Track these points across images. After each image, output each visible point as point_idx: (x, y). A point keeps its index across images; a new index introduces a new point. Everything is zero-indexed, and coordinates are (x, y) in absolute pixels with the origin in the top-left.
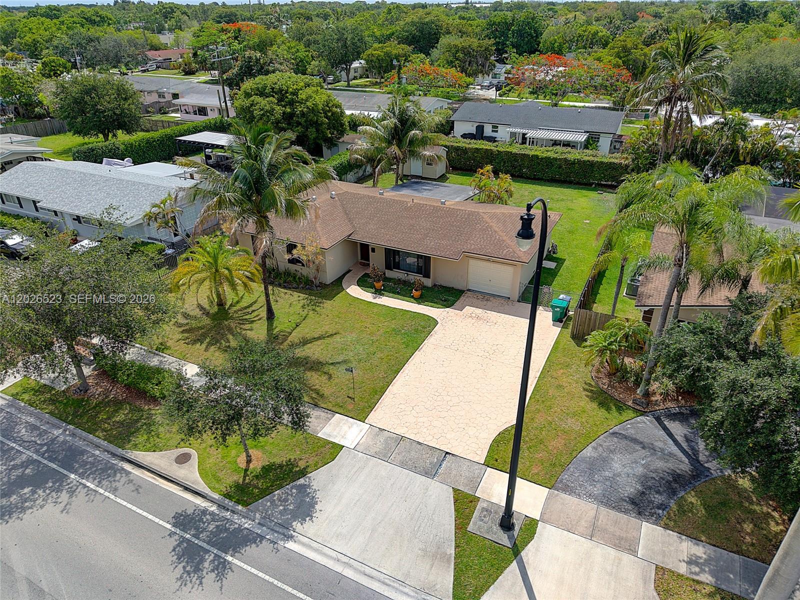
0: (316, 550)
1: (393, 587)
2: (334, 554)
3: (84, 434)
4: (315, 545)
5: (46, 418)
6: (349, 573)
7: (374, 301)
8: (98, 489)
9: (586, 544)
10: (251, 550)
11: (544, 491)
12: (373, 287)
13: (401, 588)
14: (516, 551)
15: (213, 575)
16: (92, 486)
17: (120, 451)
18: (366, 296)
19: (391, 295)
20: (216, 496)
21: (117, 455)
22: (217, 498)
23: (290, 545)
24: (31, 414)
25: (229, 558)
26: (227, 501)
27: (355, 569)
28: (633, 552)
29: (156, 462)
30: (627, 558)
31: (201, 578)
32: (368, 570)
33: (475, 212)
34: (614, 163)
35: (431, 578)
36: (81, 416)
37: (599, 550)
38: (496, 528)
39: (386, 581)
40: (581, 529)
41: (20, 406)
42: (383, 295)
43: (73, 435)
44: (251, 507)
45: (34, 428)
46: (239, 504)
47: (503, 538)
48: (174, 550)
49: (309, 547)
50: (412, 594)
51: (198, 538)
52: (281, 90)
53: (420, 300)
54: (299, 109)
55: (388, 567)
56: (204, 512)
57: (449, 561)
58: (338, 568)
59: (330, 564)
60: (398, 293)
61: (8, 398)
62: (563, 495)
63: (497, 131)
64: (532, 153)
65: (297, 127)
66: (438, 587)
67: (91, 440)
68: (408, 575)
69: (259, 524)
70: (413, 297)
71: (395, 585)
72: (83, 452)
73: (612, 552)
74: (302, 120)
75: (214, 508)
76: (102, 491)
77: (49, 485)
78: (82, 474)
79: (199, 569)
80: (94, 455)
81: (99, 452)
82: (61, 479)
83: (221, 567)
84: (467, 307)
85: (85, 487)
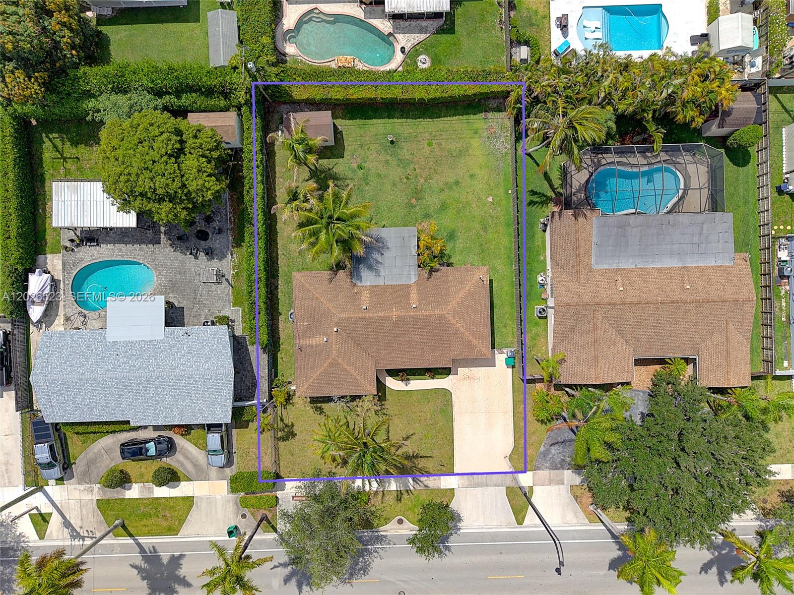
0: (470, 529)
2: (476, 527)
4: (468, 527)
6: (484, 530)
7: (407, 388)
9: (549, 487)
10: (452, 538)
11: (532, 472)
15: (447, 551)
16: (380, 546)
19: (413, 377)
21: (374, 532)
23: (462, 531)
25: (447, 544)
27: (486, 528)
28: (563, 484)
29: (392, 528)
30: (562, 486)
31: (444, 554)
32: (489, 527)
37: (553, 488)
40: (546, 483)
42: (409, 379)
49: (467, 529)
50: (505, 527)
55: (495, 524)
58: (481, 531)
59: (477, 531)
62: (538, 472)
66: (512, 522)
68: (501, 523)
70: (426, 375)
71: (499, 527)
72: (361, 537)
73: (557, 487)
76: (385, 546)
77: (366, 554)
78: (372, 545)
79: (442, 552)
80: (366, 536)
81: (366, 534)
82: (367, 550)
83: (447, 548)
84: (459, 369)
85: (378, 548)
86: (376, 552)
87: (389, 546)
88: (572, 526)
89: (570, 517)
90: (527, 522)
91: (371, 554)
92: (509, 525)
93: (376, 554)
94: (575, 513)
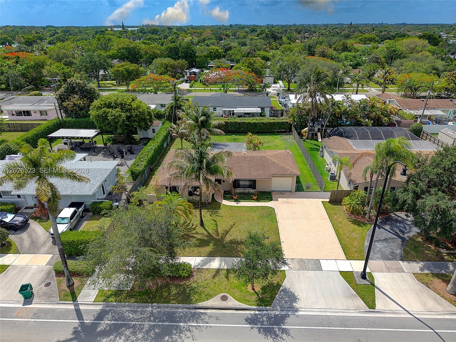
0: (310, 311)
1: (347, 312)
2: (318, 310)
3: (165, 305)
4: (308, 310)
5: (136, 305)
6: (329, 314)
7: (238, 205)
8: (199, 324)
9: (390, 274)
10: (288, 320)
12: (232, 198)
13: (349, 311)
14: (373, 284)
15: (284, 335)
16: (195, 324)
17: (192, 306)
18: (233, 204)
19: (243, 200)
20: (255, 307)
21: (191, 308)
22: (256, 308)
23: (300, 313)
24: (124, 306)
25: (284, 327)
26: (261, 307)
27: (329, 312)
28: (404, 271)
29: (214, 304)
30: (403, 274)
31: (281, 338)
32: (334, 310)
33: (263, 156)
34: (284, 122)
35: (356, 304)
36: (155, 298)
37: (394, 275)
38: (361, 280)
39: (343, 311)
40: (385, 270)
41: (114, 304)
42: (239, 201)
43: (159, 307)
44: (272, 305)
45: (135, 312)
46: (267, 306)
47: (366, 282)
48: (260, 333)
50: (354, 312)
51: (264, 325)
52: (121, 104)
53: (258, 200)
54: (134, 114)
55: (339, 306)
56: (255, 315)
57: (356, 296)
58: (324, 314)
59: (320, 314)
60: (246, 199)
61: (102, 303)
63: (216, 110)
64: (247, 121)
65: (134, 122)
66: (360, 306)
67: (171, 306)
68: (348, 306)
69: (281, 311)
70: (253, 199)
71: (347, 311)
72: (174, 313)
73: (398, 274)
74: (137, 119)
75: (257, 312)
76: (202, 325)
77: (174, 332)
78: (185, 322)
79: (277, 336)
80: (180, 312)
81: (181, 310)
82: (177, 327)
83: (284, 331)
84: (278, 199)
85: (193, 326)
86: (189, 330)
87: (207, 325)
88: (440, 315)
89: (431, 304)
90: (379, 305)
91: (181, 332)
92: (357, 309)
93: (188, 333)
94: (435, 300)
